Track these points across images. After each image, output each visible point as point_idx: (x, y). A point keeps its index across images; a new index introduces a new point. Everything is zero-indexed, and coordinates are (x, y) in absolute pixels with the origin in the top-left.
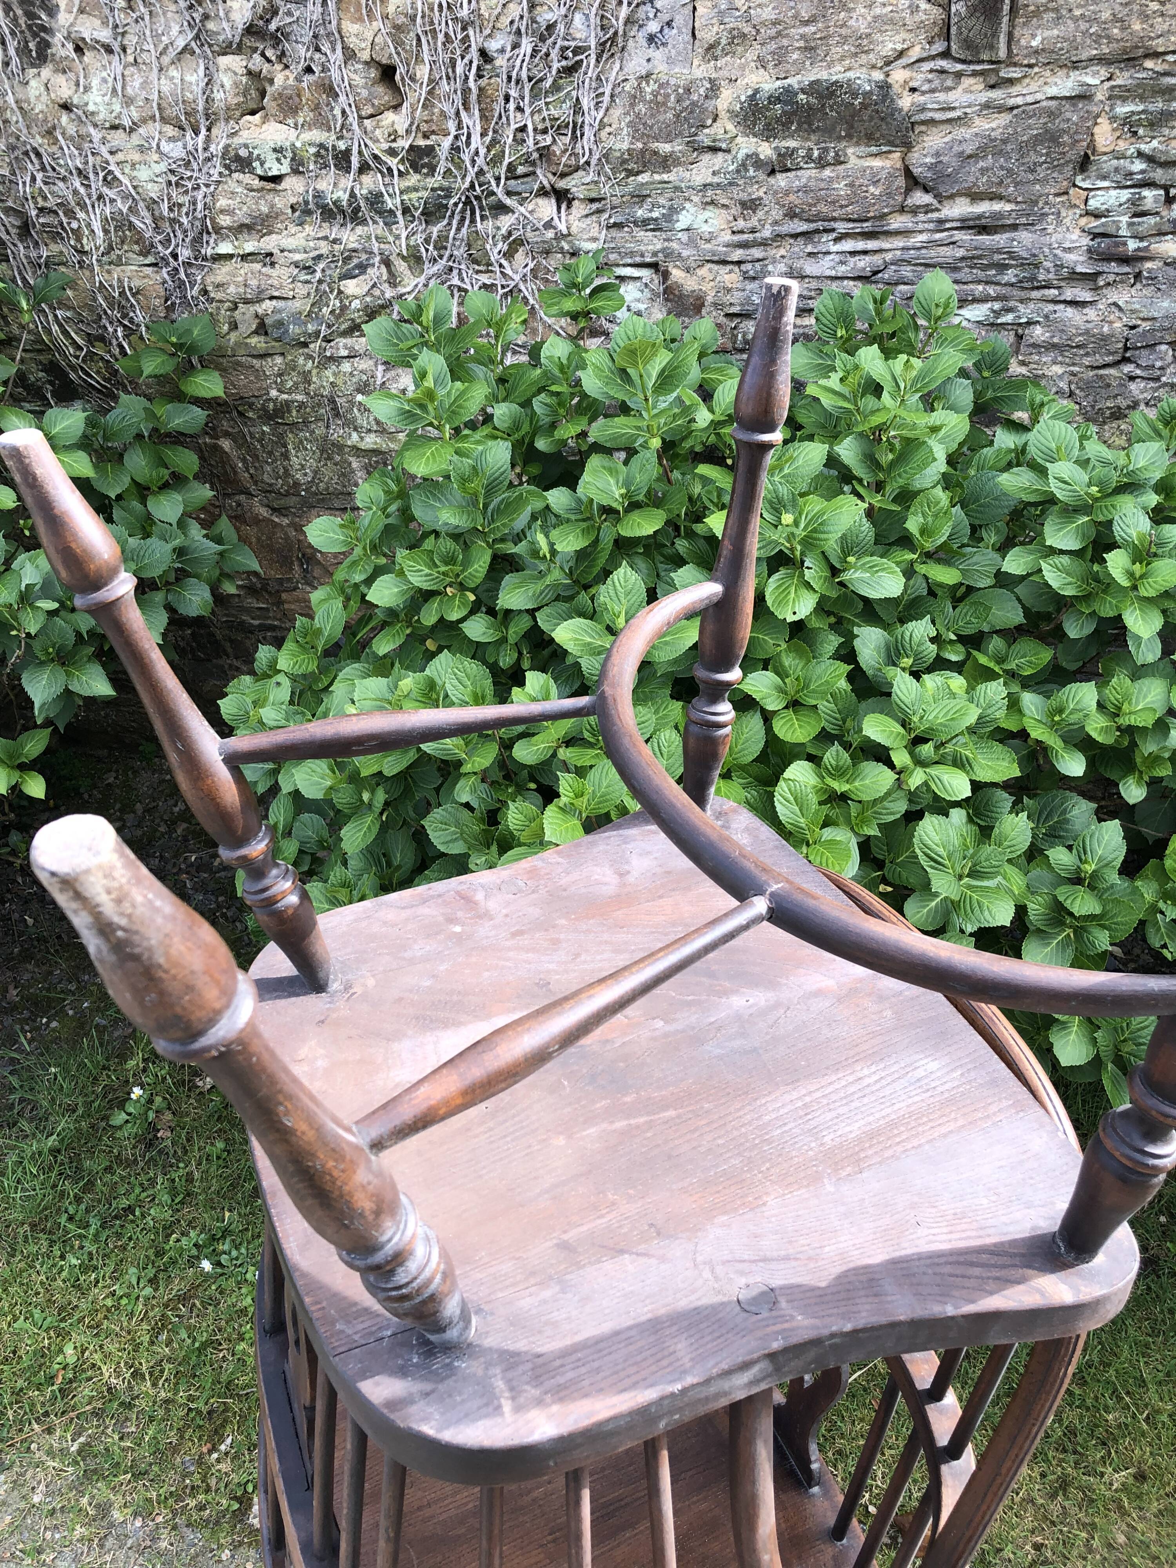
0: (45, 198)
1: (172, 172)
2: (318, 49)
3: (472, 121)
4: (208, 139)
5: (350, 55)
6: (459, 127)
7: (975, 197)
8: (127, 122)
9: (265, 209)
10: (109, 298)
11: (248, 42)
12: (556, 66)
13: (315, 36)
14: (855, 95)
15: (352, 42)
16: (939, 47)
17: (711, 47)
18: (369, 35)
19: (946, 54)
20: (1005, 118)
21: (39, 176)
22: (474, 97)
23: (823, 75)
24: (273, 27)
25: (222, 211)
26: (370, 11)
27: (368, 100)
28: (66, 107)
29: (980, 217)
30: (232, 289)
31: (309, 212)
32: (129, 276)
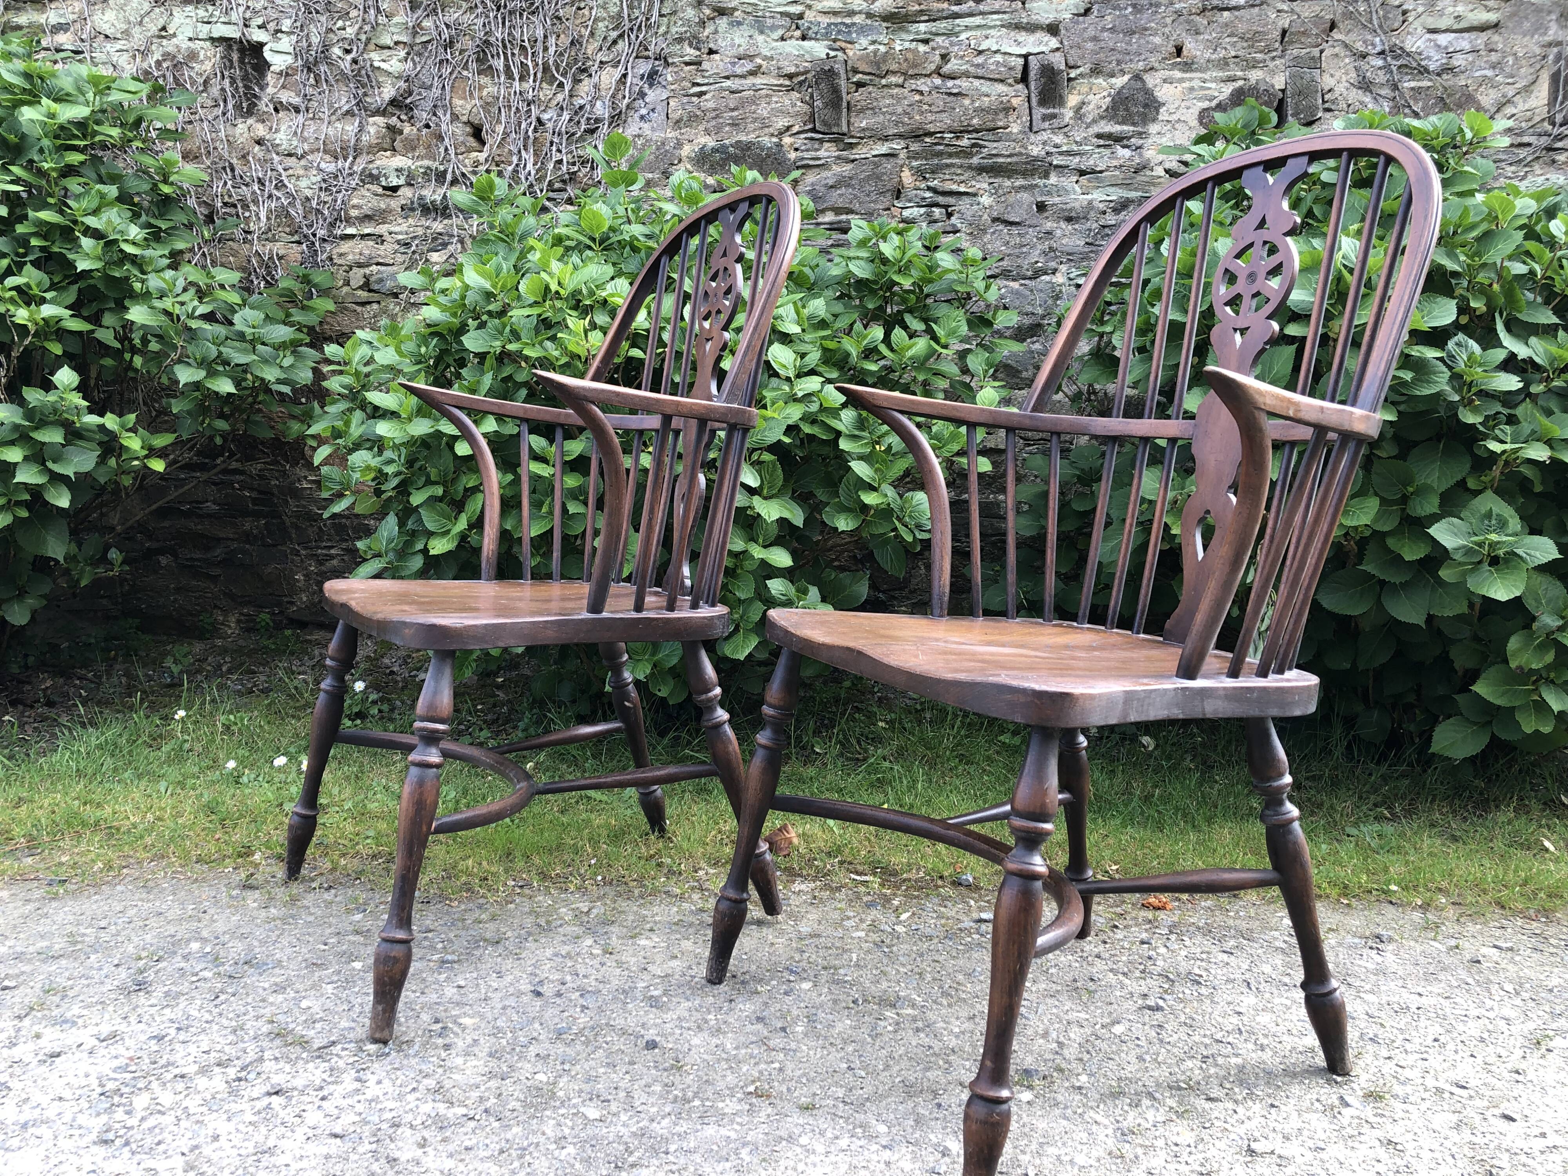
0: (230, 196)
1: (324, 181)
2: (435, 114)
3: (529, 157)
4: (353, 163)
5: (455, 117)
6: (520, 159)
7: (838, 211)
8: (300, 152)
9: (383, 206)
10: (261, 262)
11: (390, 109)
12: (583, 127)
13: (435, 106)
14: (762, 150)
15: (458, 110)
16: (810, 126)
17: (678, 122)
18: (469, 107)
19: (813, 130)
20: (850, 166)
21: (230, 183)
22: (531, 141)
23: (744, 138)
24: (408, 101)
25: (353, 207)
26: (471, 94)
27: (463, 143)
28: (259, 142)
29: (840, 222)
30: (350, 257)
31: (413, 210)
32: (278, 248)
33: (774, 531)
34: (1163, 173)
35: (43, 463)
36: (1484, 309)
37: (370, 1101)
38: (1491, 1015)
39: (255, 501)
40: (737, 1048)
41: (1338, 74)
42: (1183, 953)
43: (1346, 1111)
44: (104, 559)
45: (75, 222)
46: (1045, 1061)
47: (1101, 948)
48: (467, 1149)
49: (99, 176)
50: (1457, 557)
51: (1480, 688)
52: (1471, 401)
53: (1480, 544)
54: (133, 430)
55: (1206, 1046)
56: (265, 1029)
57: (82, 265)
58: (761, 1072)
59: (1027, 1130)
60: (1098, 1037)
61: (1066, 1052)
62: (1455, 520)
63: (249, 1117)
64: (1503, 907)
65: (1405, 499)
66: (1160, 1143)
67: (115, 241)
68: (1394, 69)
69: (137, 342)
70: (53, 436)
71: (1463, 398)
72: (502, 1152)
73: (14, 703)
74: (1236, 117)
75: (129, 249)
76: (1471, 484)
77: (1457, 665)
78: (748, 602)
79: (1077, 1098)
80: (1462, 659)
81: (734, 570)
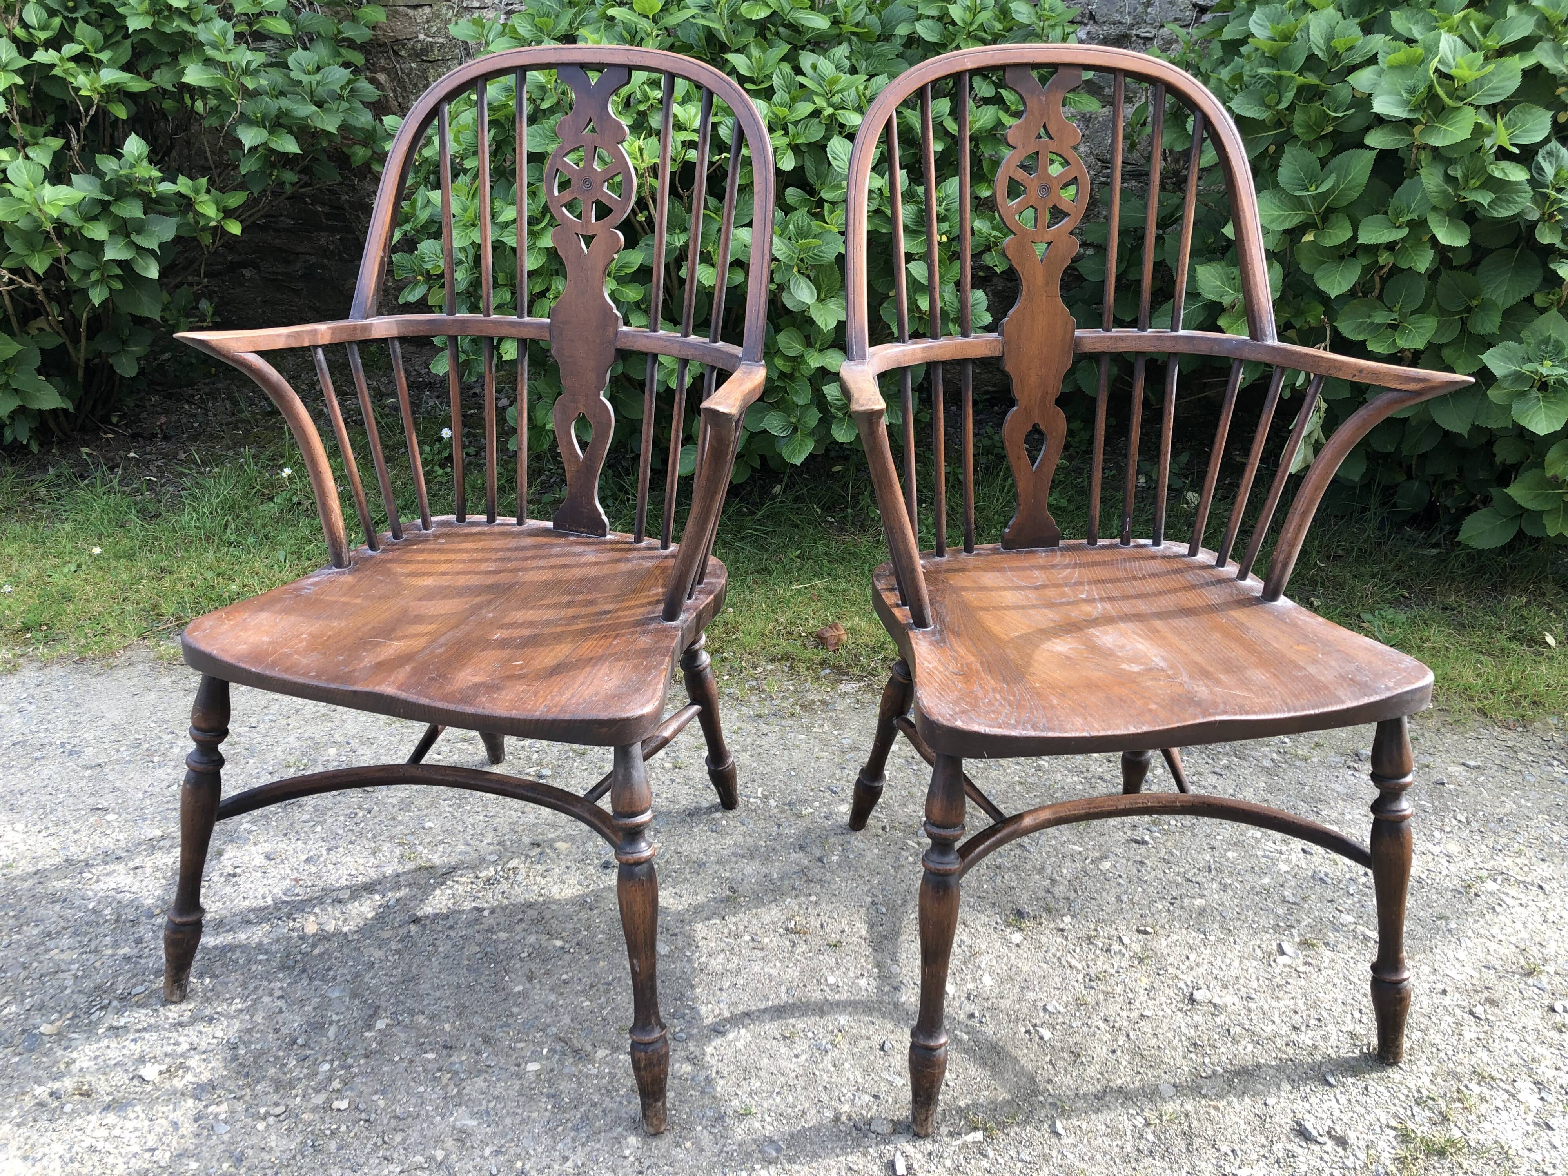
33: (831, 337)
35: (128, 235)
38: (1436, 850)
39: (328, 216)
40: (782, 879)
43: (1281, 960)
46: (1037, 899)
48: (566, 982)
50: (1502, 382)
51: (1514, 491)
53: (1532, 372)
54: (206, 194)
55: (1178, 885)
56: (398, 851)
57: (134, 24)
58: (800, 906)
59: (1013, 973)
60: (1086, 874)
61: (1056, 890)
62: (1512, 344)
63: (393, 946)
64: (1485, 715)
65: (1469, 309)
66: (1119, 989)
70: (133, 210)
71: (1544, 214)
72: (592, 986)
73: (134, 436)
76: (1538, 301)
77: (1498, 460)
78: (806, 406)
79: (1059, 940)
80: (1504, 454)
81: (792, 375)
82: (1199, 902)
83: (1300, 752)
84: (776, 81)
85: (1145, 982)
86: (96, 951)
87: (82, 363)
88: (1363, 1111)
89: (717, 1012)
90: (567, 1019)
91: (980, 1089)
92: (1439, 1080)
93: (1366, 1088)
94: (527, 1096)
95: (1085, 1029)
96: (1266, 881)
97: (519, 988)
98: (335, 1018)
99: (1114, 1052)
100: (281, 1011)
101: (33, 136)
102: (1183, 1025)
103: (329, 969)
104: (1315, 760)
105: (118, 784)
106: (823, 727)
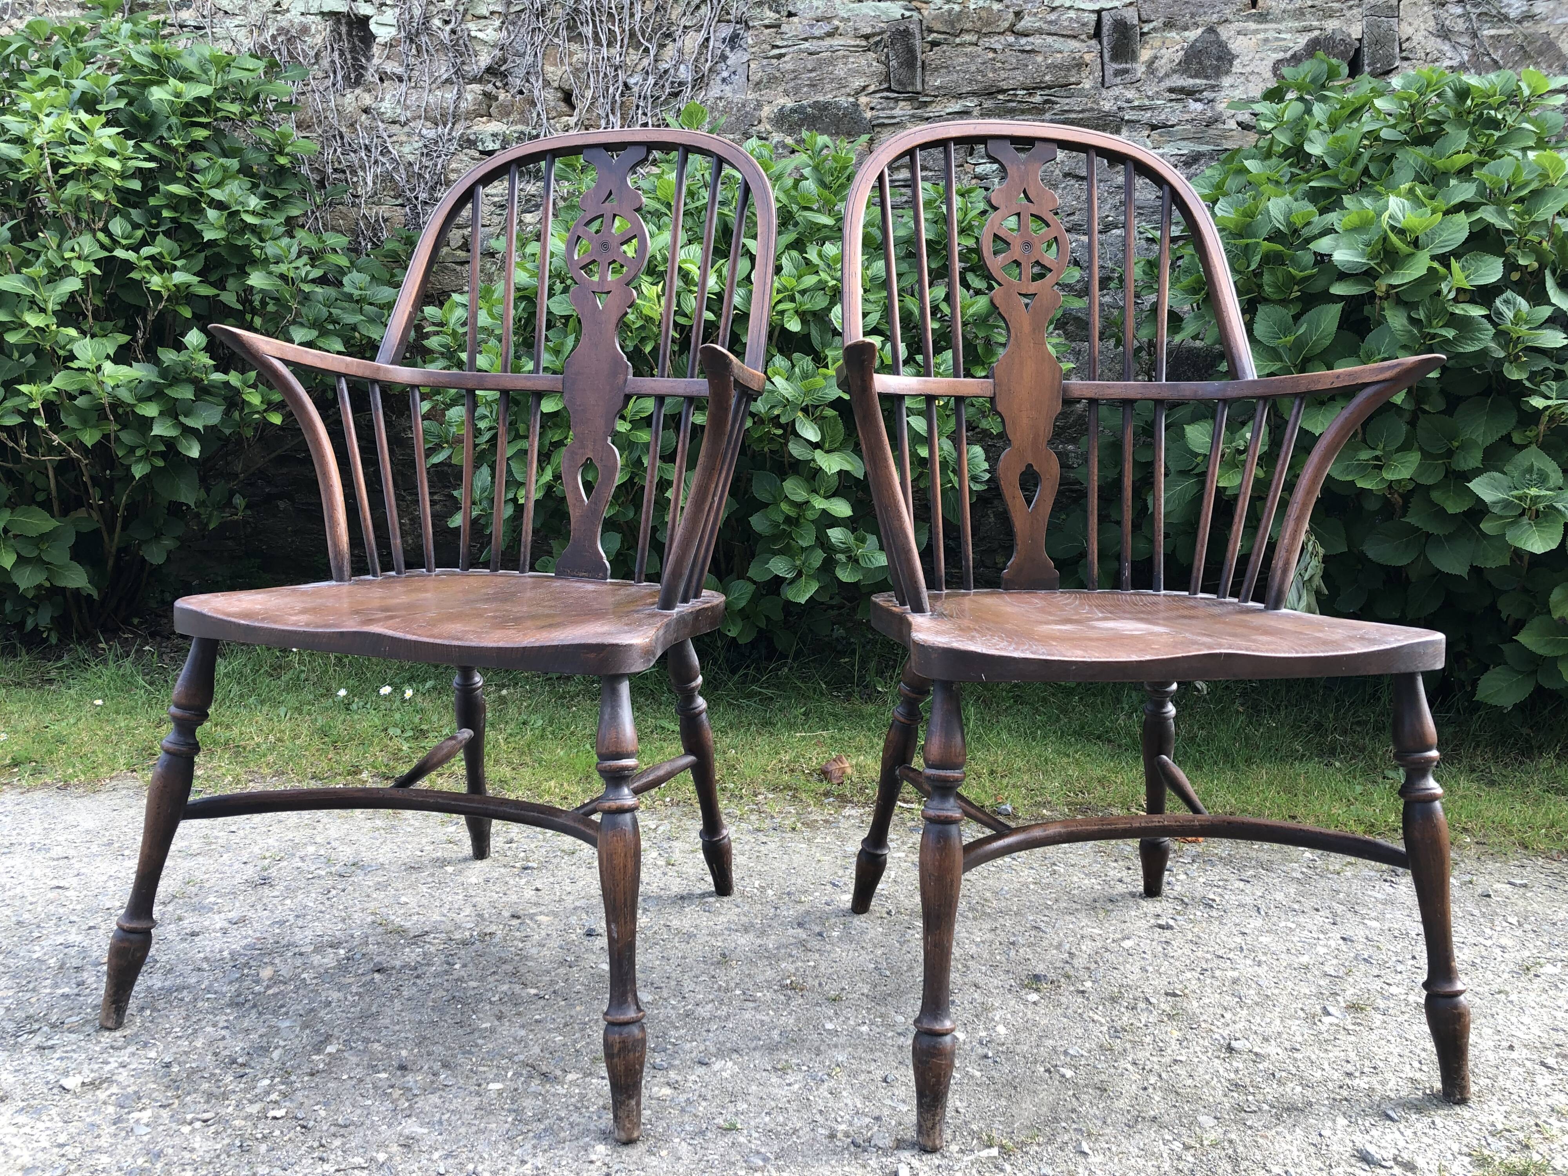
0: (340, 163)
1: (426, 146)
2: (528, 81)
3: (616, 120)
4: (452, 129)
5: (547, 84)
6: (608, 123)
8: (403, 119)
10: (368, 224)
11: (486, 77)
12: (667, 90)
13: (528, 73)
14: (839, 109)
15: (549, 76)
16: (885, 86)
17: (758, 84)
18: (560, 73)
19: (889, 89)
21: (339, 150)
22: (618, 105)
23: (822, 99)
24: (503, 68)
25: (453, 171)
26: (562, 60)
27: (554, 108)
28: (366, 111)
32: (383, 211)
33: (835, 482)
34: (1235, 126)
35: (176, 418)
36: (1536, 265)
37: (457, 980)
38: (1488, 943)
39: (365, 450)
40: (778, 948)
41: (1416, 23)
42: (1202, 880)
43: (1327, 1020)
44: (229, 504)
45: (201, 194)
46: (1055, 968)
47: (1124, 873)
48: (537, 1021)
49: (223, 149)
50: (1496, 510)
51: (1524, 638)
52: (1517, 357)
53: (1520, 498)
54: (254, 386)
55: (1207, 961)
56: (369, 919)
57: (208, 236)
58: (797, 969)
59: (1029, 1025)
60: (1107, 950)
61: (1075, 962)
62: (1497, 475)
63: (354, 989)
64: (1526, 848)
65: (1450, 454)
66: (1148, 1039)
67: (237, 212)
68: (1474, 17)
69: (257, 303)
70: (184, 393)
71: (1509, 355)
72: (566, 1025)
73: (153, 635)
74: (1308, 68)
75: (250, 219)
76: (1517, 438)
77: (1504, 616)
78: (810, 548)
79: (1080, 1000)
80: (1508, 609)
81: (797, 519)
82: (1230, 974)
83: (1331, 868)
84: (784, 261)
85: (1176, 1034)
86: (34, 990)
87: (114, 550)
88: (1431, 1142)
89: (702, 1048)
90: (536, 1050)
91: (994, 1116)
92: (1514, 1117)
93: (1433, 1123)
94: (485, 1110)
95: (1112, 1070)
96: (1305, 959)
97: (488, 1025)
98: (282, 1043)
99: (1145, 1089)
100: (224, 1038)
101: (102, 329)
102: (1221, 1070)
103: (282, 1006)
104: (1349, 874)
105: (82, 871)
106: (824, 838)
